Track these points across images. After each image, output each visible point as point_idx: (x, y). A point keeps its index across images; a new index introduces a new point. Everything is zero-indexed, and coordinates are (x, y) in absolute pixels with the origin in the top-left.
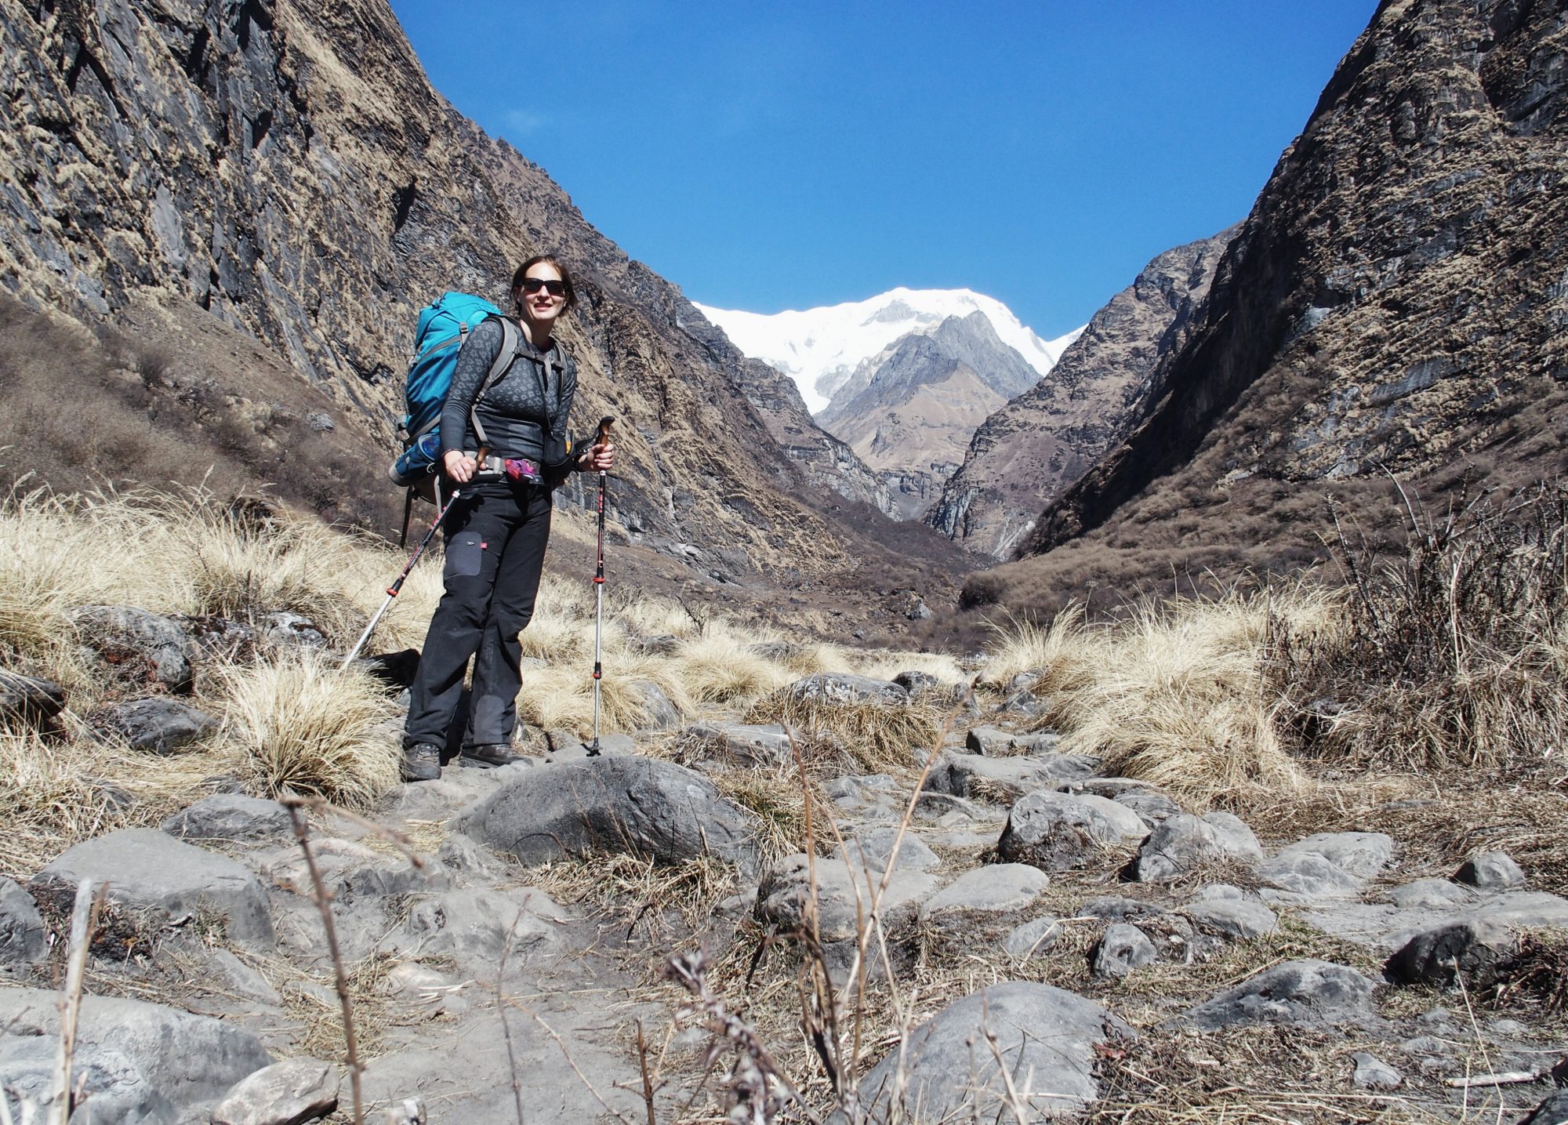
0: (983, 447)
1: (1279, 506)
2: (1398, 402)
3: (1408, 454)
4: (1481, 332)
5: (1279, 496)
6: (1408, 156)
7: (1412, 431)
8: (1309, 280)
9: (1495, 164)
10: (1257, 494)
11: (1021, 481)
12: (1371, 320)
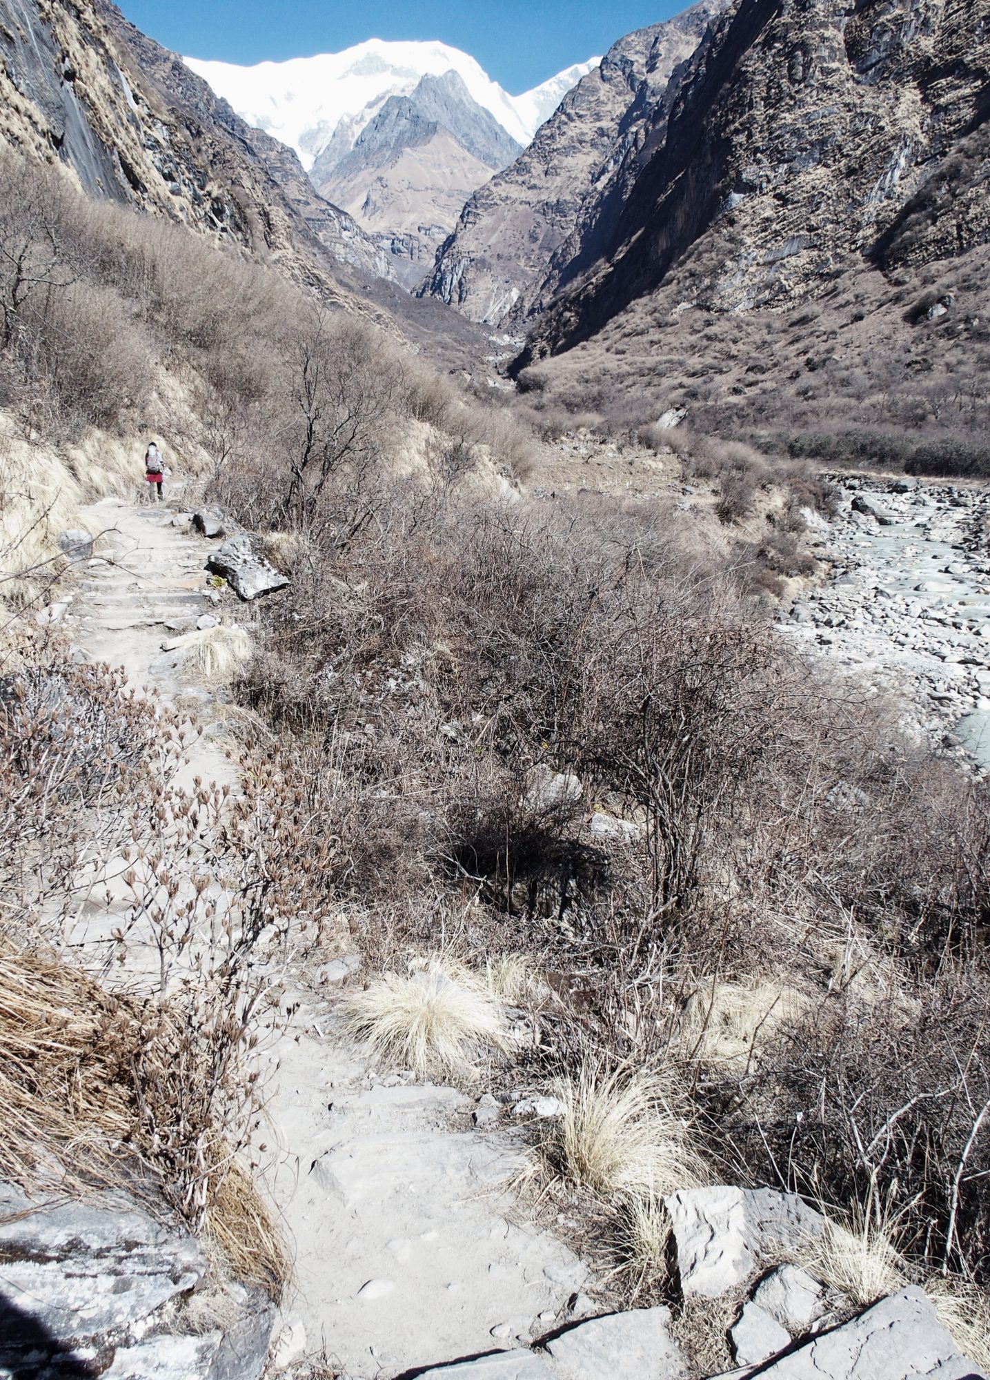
0: (471, 219)
1: (708, 331)
2: (778, 263)
3: (781, 297)
4: (826, 220)
5: (708, 323)
6: (797, 92)
7: (785, 282)
8: (732, 173)
9: (846, 105)
10: (695, 321)
11: (505, 252)
12: (766, 206)
